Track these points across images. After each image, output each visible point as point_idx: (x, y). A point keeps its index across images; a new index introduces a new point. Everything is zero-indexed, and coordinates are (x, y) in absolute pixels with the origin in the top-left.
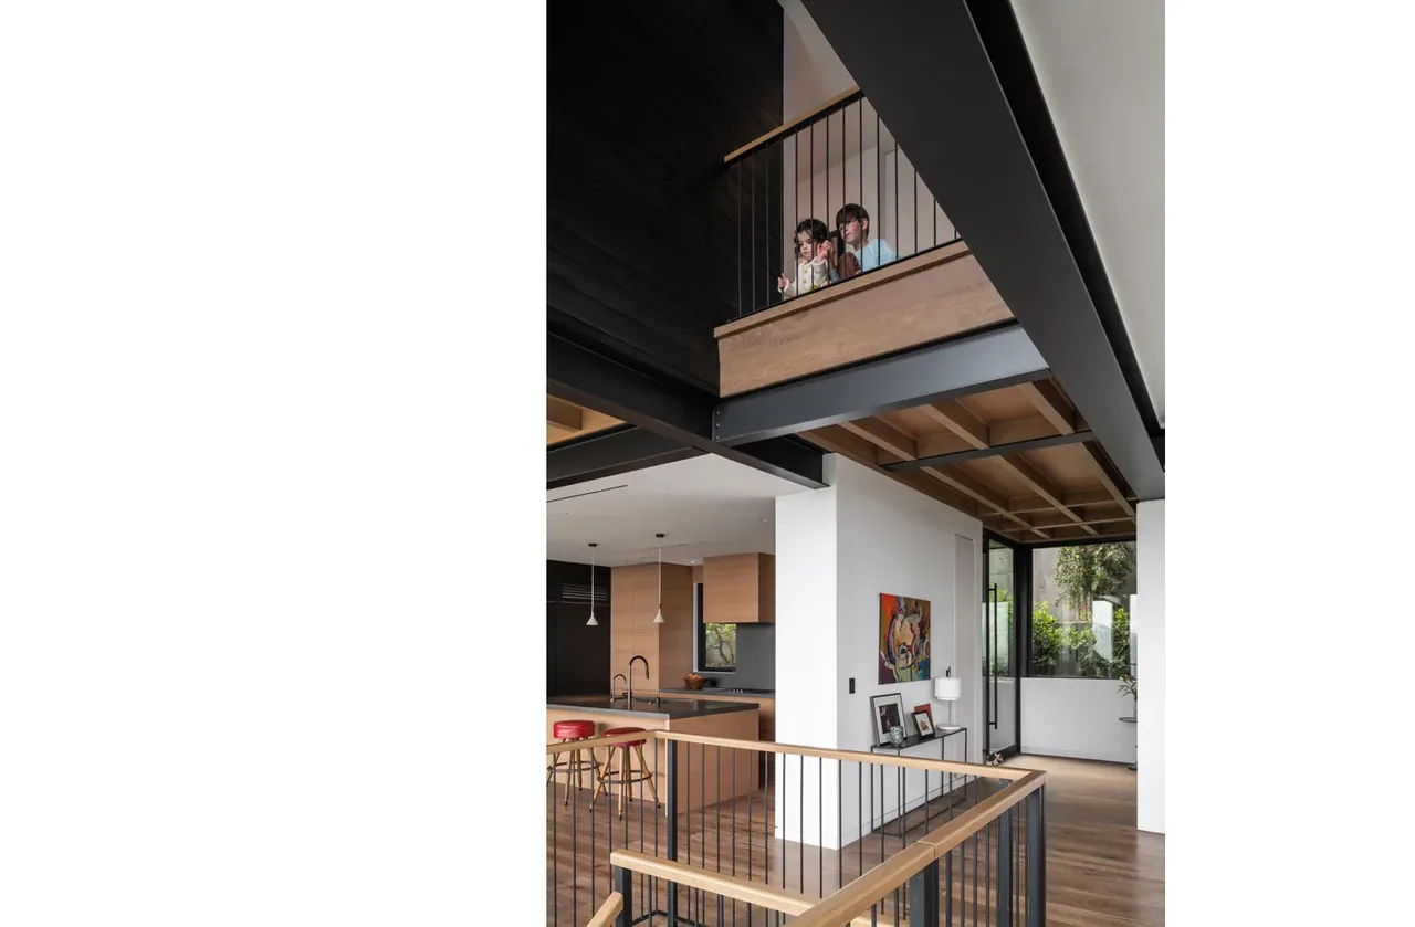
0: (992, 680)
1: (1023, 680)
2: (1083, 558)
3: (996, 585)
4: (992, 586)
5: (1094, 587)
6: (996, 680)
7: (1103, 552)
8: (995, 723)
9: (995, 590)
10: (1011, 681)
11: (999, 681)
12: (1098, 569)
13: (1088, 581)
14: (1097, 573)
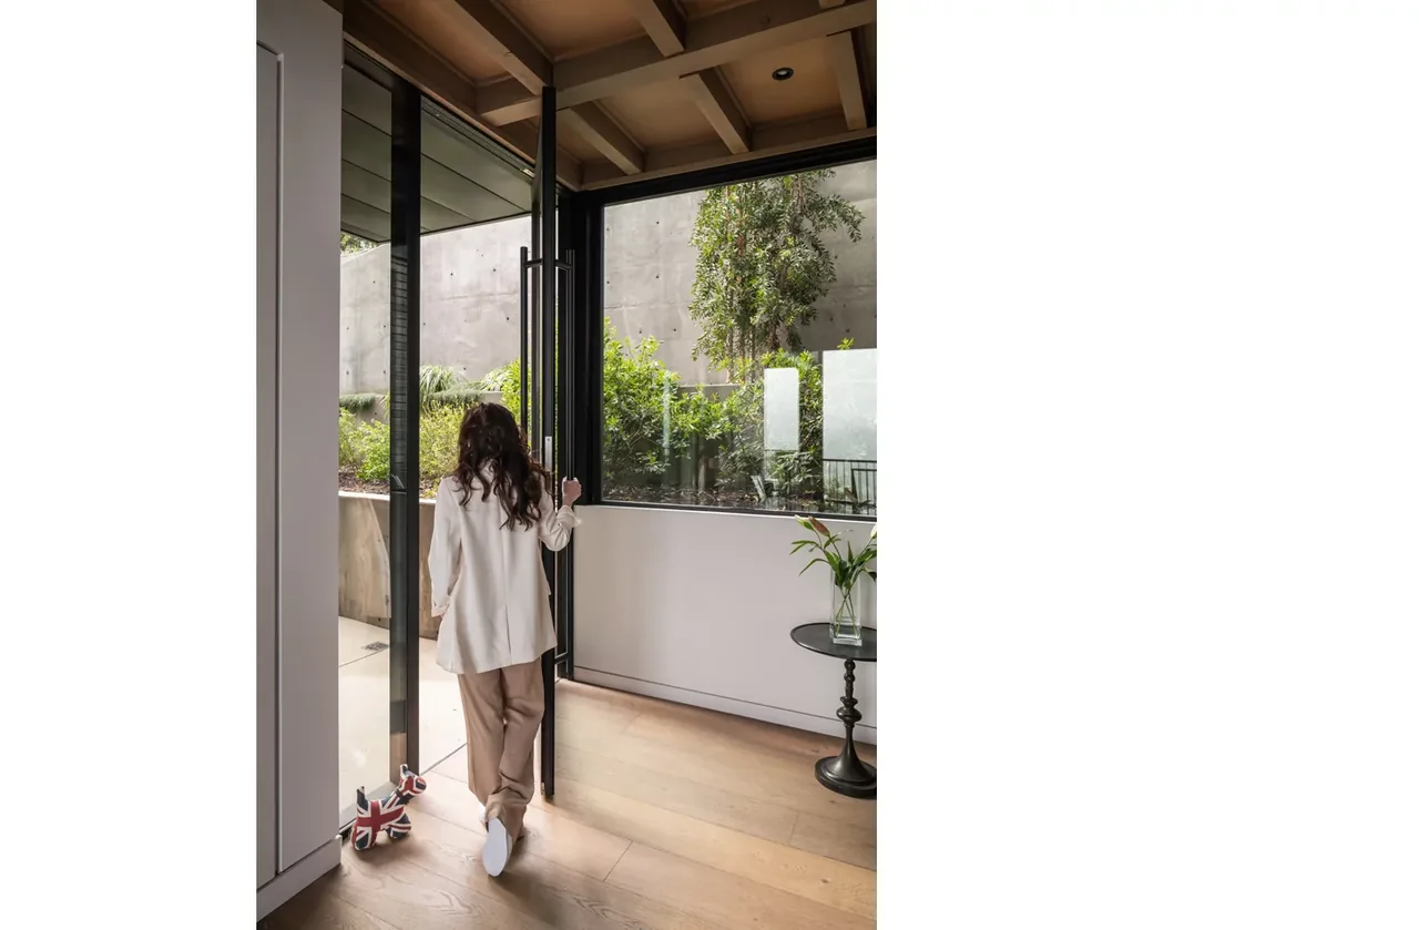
2: (738, 266)
12: (763, 286)
13: (747, 308)
14: (763, 291)
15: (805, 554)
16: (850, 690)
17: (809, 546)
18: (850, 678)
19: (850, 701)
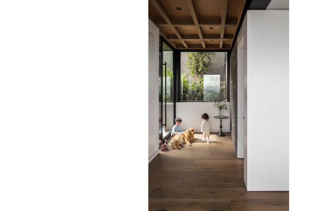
0: (164, 104)
1: (177, 103)
2: (196, 60)
3: (166, 62)
4: (164, 63)
5: (200, 70)
6: (166, 103)
7: (202, 59)
8: (165, 125)
9: (165, 64)
10: (172, 104)
11: (167, 104)
12: (201, 64)
13: (197, 68)
14: (201, 65)
15: (215, 107)
16: (221, 124)
17: (215, 105)
18: (221, 122)
19: (221, 125)
